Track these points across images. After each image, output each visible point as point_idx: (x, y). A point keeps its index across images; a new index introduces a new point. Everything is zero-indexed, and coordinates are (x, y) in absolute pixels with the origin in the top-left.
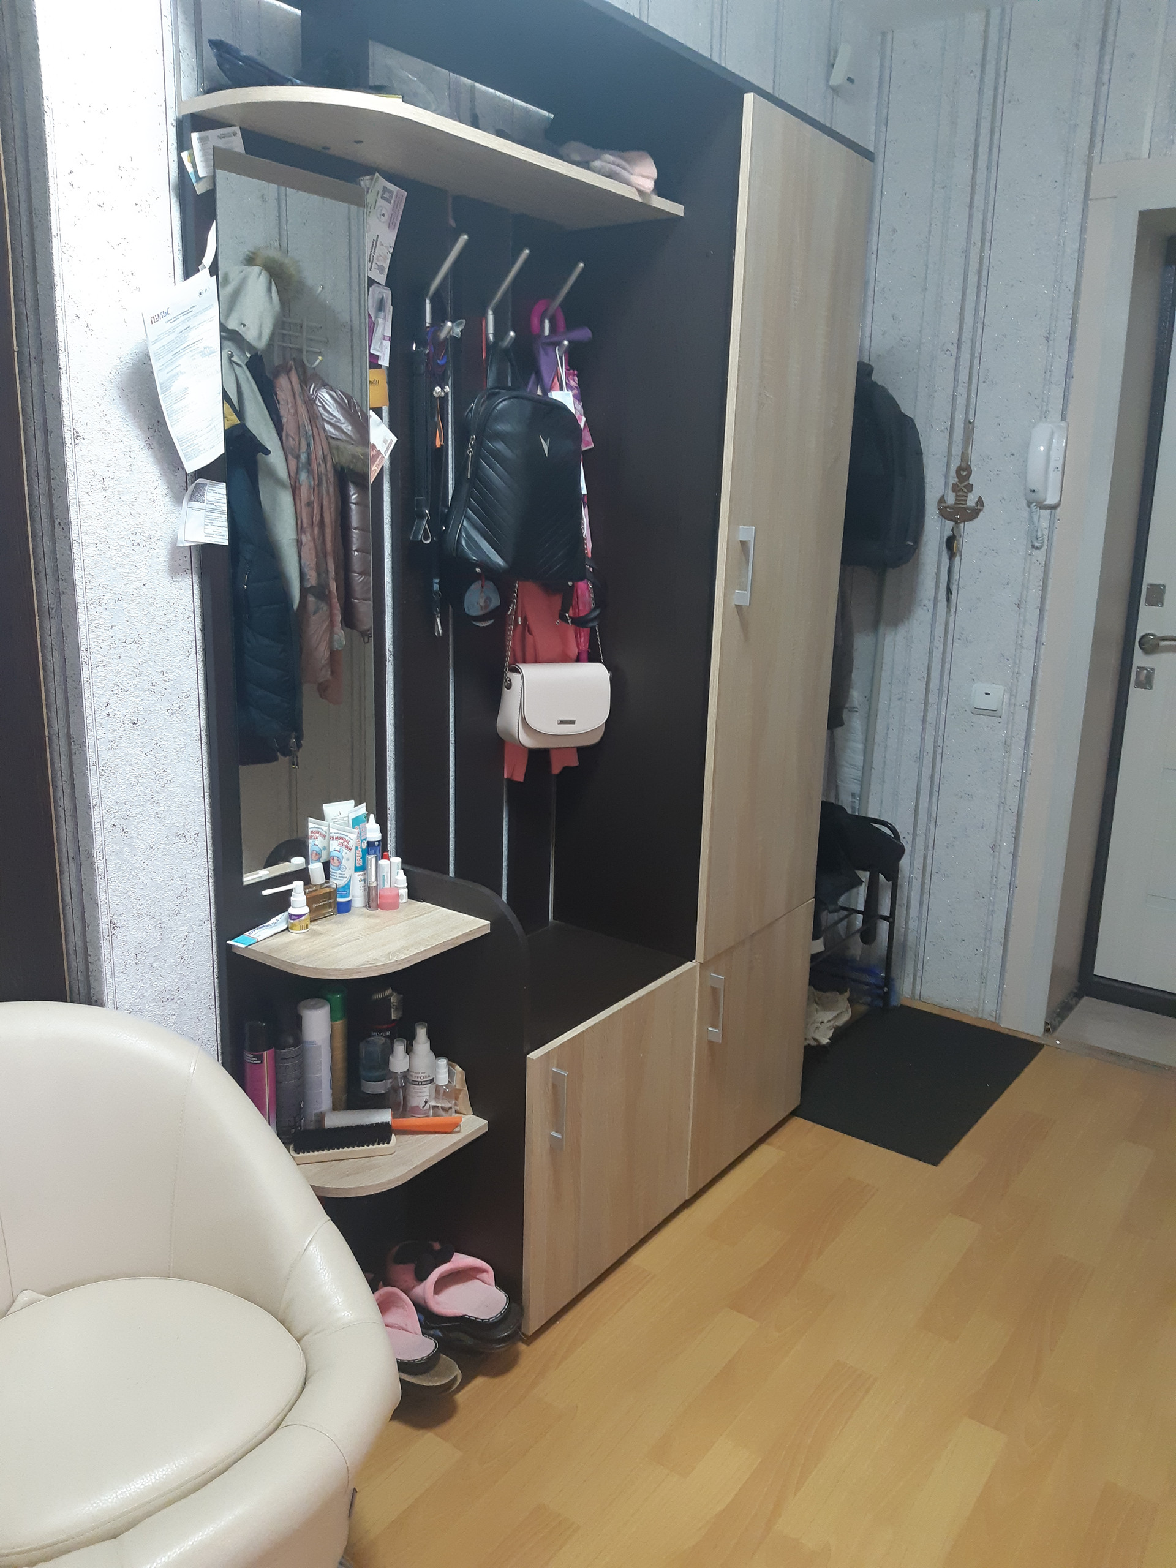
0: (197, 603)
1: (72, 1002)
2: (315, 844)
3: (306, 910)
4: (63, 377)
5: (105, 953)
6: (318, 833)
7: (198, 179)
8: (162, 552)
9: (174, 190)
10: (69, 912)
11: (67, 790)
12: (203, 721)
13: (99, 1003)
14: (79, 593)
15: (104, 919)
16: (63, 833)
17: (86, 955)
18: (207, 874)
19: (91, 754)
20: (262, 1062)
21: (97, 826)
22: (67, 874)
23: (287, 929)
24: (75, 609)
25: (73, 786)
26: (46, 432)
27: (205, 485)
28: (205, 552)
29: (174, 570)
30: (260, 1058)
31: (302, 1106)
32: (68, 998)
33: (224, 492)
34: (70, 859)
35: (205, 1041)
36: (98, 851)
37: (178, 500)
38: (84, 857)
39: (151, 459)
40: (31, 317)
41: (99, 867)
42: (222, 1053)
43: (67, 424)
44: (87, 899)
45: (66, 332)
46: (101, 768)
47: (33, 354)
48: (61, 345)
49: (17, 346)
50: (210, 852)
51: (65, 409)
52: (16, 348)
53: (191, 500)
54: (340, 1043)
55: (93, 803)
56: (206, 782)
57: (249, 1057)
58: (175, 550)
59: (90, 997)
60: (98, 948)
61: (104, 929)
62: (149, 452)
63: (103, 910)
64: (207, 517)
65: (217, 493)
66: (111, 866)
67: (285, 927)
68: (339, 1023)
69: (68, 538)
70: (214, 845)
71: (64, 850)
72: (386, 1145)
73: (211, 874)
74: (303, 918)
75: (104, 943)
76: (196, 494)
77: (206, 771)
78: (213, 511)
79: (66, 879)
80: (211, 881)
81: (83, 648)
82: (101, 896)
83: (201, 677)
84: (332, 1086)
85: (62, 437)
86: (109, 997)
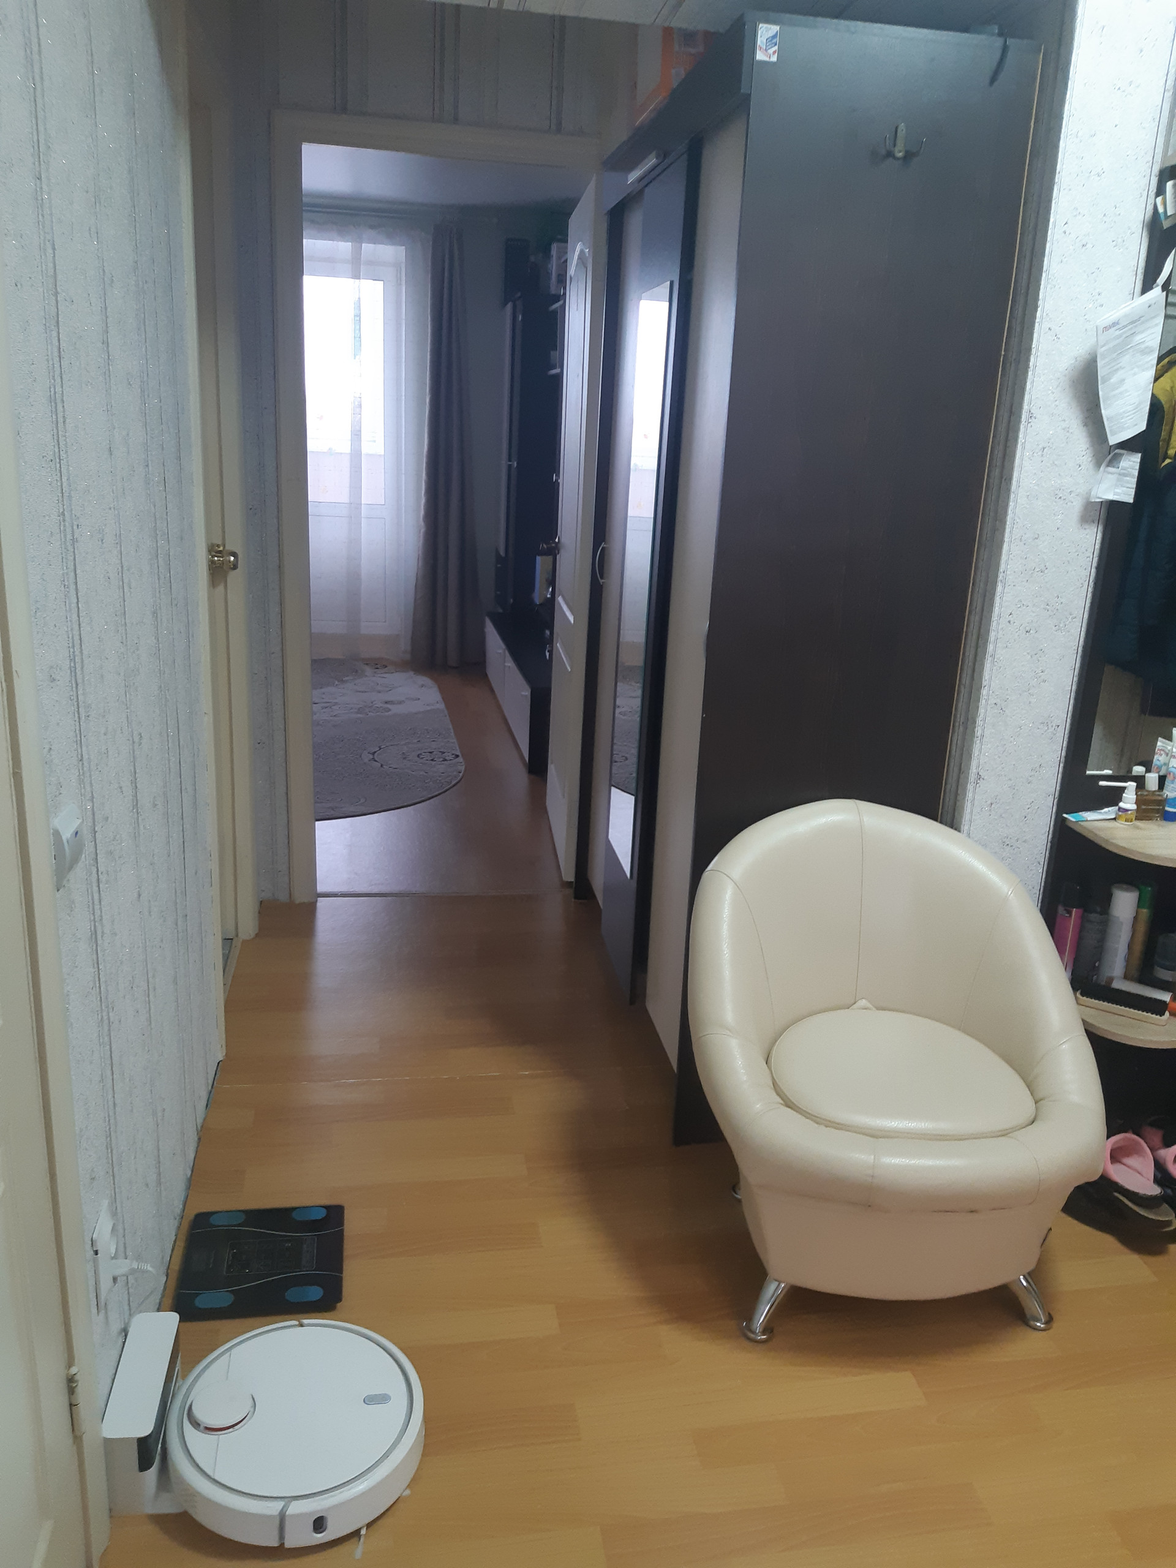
0: (1098, 546)
1: (941, 822)
2: (1159, 759)
3: (1134, 807)
4: (1030, 373)
5: (970, 795)
6: (1163, 750)
7: (1167, 217)
8: (1076, 506)
9: (1147, 226)
10: (952, 760)
11: (970, 672)
12: (1082, 640)
13: (958, 829)
14: (1007, 531)
15: (973, 770)
16: (960, 704)
17: (957, 794)
18: (1059, 759)
19: (990, 648)
20: (1071, 916)
21: (984, 701)
22: (956, 734)
23: (1114, 819)
24: (1002, 542)
25: (974, 671)
26: (1011, 413)
27: (1121, 455)
28: (1113, 508)
29: (1085, 519)
30: (1070, 913)
31: (1097, 965)
32: (939, 820)
33: (1139, 460)
34: (961, 723)
35: (1030, 887)
36: (980, 720)
37: (1098, 464)
38: (970, 722)
39: (1084, 434)
40: (1018, 330)
41: (978, 731)
42: (1042, 902)
43: (1025, 407)
44: (966, 754)
45: (1038, 341)
46: (995, 660)
47: (1014, 357)
48: (1034, 351)
49: (1004, 351)
50: (1065, 743)
51: (1027, 397)
52: (1003, 353)
53: (1108, 466)
54: (1142, 928)
55: (984, 683)
56: (1074, 688)
57: (1061, 910)
58: (1089, 505)
59: (953, 823)
60: (965, 789)
61: (972, 777)
62: (1085, 428)
63: (974, 763)
64: (1118, 480)
65: (1132, 463)
66: (987, 733)
67: (1113, 817)
68: (1145, 912)
69: (1008, 490)
70: (1070, 738)
71: (958, 716)
72: (1158, 1017)
73: (1063, 759)
74: (1129, 812)
75: (970, 787)
76: (1113, 461)
77: (1075, 679)
78: (1125, 475)
79: (955, 738)
80: (1062, 765)
81: (1001, 570)
82: (976, 752)
83: (1088, 605)
84: (1128, 960)
85: (1020, 417)
86: (965, 827)
